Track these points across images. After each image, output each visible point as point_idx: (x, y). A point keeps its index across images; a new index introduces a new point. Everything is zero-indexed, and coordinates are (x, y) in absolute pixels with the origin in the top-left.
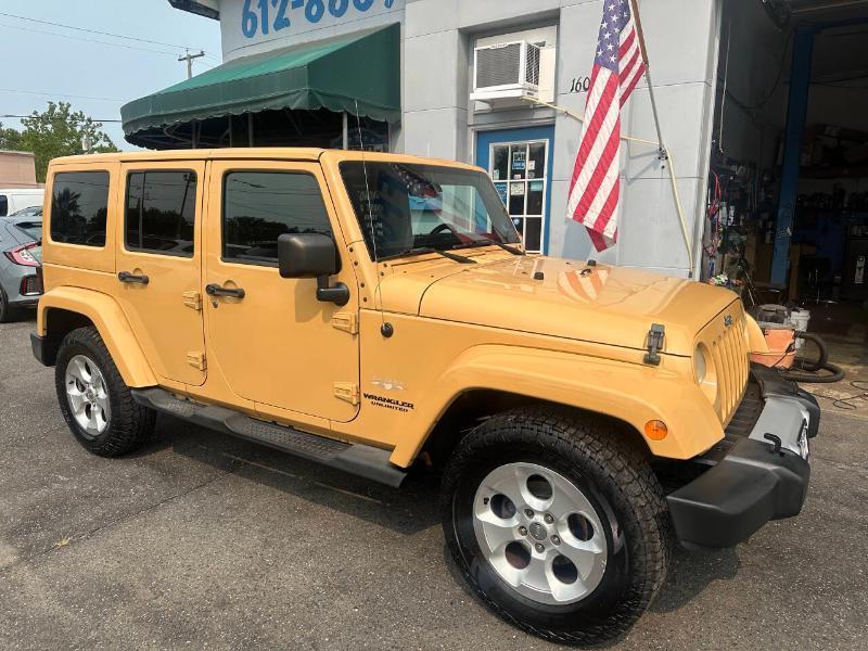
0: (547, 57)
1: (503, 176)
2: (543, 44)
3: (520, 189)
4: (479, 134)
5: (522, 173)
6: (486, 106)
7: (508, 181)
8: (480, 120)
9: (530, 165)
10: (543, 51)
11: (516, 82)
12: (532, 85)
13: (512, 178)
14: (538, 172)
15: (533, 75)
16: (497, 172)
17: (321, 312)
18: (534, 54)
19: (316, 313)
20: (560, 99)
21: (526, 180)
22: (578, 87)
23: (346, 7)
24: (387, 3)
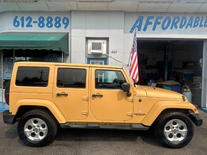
2: (104, 43)
4: (88, 58)
6: (91, 53)
11: (101, 50)
17: (124, 98)
19: (123, 98)
20: (109, 53)
22: (113, 52)
23: (52, 26)
24: (65, 28)
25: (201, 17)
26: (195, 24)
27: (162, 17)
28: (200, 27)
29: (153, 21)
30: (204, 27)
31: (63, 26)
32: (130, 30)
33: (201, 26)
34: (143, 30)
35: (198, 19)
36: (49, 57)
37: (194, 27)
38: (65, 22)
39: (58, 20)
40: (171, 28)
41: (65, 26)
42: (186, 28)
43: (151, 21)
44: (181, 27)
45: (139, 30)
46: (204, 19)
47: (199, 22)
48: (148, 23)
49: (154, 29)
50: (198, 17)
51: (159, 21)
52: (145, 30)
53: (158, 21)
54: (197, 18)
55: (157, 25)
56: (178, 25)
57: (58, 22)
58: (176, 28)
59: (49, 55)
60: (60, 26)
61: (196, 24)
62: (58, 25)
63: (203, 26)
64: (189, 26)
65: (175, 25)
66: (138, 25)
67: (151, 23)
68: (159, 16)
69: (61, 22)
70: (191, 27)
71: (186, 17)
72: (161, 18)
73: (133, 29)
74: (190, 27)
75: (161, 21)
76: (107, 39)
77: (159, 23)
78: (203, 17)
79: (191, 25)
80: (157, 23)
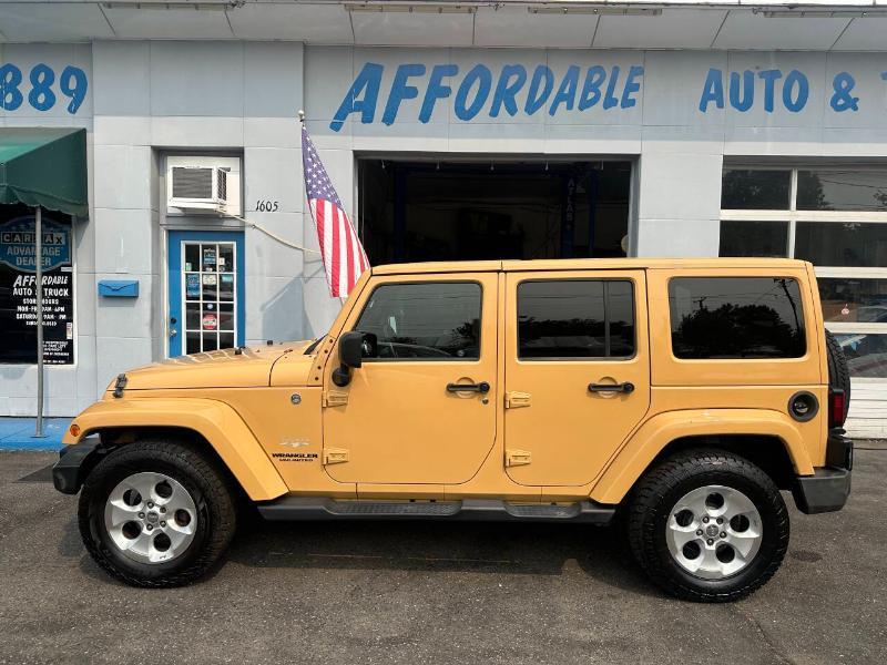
0: (233, 180)
1: (195, 268)
2: (229, 170)
3: (212, 280)
4: (170, 232)
5: (214, 267)
6: (179, 211)
7: (201, 272)
8: (172, 221)
9: (221, 261)
10: (229, 176)
11: (210, 197)
12: (221, 200)
13: (204, 270)
14: (229, 267)
15: (223, 194)
16: (189, 265)
18: (222, 177)
20: (247, 214)
21: (218, 273)
22: (261, 207)
23: (20, 103)
24: (69, 109)
25: (611, 68)
26: (585, 95)
27: (456, 67)
28: (606, 106)
29: (421, 84)
30: (623, 106)
31: (63, 101)
32: (331, 119)
33: (610, 102)
34: (383, 121)
35: (596, 78)
36: (14, 228)
37: (581, 108)
38: (73, 84)
39: (41, 78)
40: (494, 113)
41: (71, 105)
42: (552, 112)
43: (411, 82)
44: (531, 108)
45: (368, 119)
46: (620, 74)
47: (603, 89)
48: (401, 92)
49: (425, 117)
50: (599, 69)
51: (445, 82)
52: (389, 118)
53: (442, 84)
54: (592, 72)
55: (437, 100)
56: (521, 99)
57: (44, 88)
58: (512, 110)
59: (14, 221)
60: (50, 102)
61: (591, 96)
62: (41, 99)
63: (619, 103)
64: (563, 105)
65: (506, 98)
66: (361, 97)
67: (413, 93)
68: (443, 61)
69: (56, 88)
70: (570, 107)
71: (551, 67)
72: (453, 71)
73: (341, 115)
74: (568, 109)
75: (454, 84)
76: (238, 153)
77: (446, 92)
78: (616, 70)
79: (570, 100)
80: (436, 91)
